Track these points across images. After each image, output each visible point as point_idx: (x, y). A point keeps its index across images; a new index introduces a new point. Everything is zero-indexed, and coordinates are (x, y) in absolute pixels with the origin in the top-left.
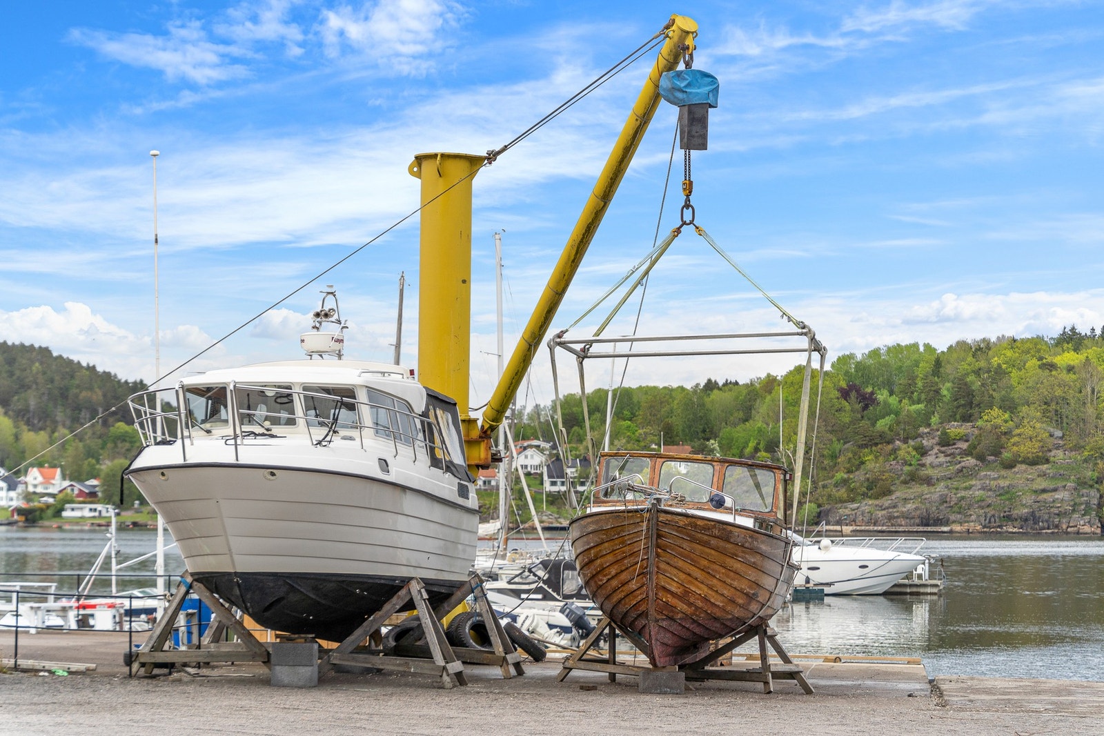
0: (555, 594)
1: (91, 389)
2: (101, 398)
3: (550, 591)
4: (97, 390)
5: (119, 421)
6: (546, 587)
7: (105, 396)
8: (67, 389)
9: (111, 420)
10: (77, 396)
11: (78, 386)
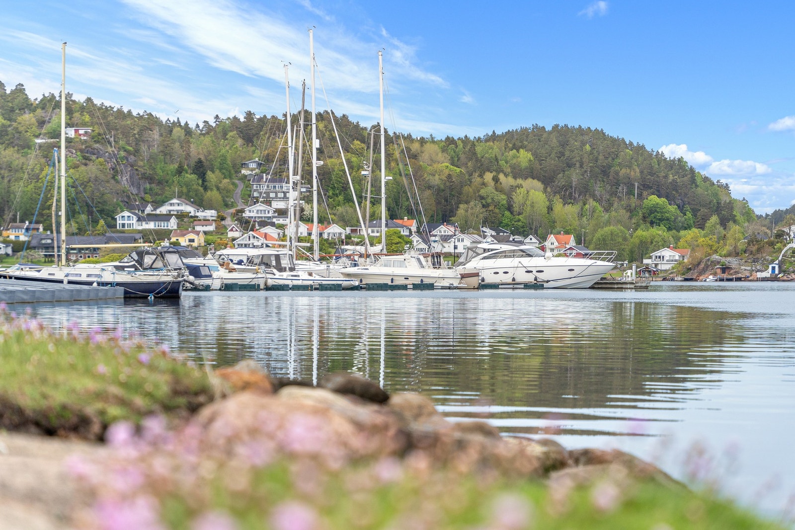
0: (140, 268)
1: (630, 167)
2: (638, 174)
3: (138, 266)
4: (636, 168)
5: (653, 194)
6: (136, 264)
7: (642, 172)
8: (610, 167)
9: (645, 193)
10: (617, 173)
11: (620, 165)
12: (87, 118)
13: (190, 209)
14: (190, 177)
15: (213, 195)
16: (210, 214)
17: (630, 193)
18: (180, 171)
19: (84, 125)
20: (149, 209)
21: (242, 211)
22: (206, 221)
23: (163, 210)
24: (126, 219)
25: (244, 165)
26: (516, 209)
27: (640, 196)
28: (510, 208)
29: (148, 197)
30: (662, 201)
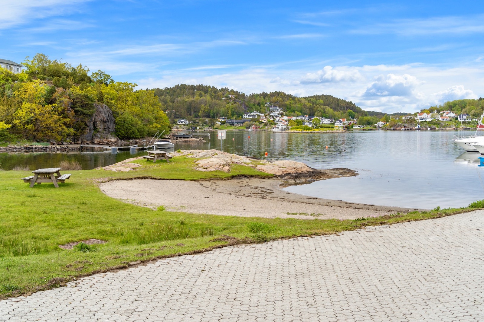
1: (343, 103)
5: (349, 109)
10: (340, 105)
12: (233, 93)
13: (258, 114)
14: (257, 106)
15: (262, 110)
16: (263, 115)
17: (344, 109)
18: (254, 105)
19: (233, 95)
20: (249, 114)
21: (269, 114)
22: (263, 116)
23: (252, 114)
24: (246, 116)
25: (266, 103)
26: (326, 112)
27: (346, 110)
28: (324, 113)
29: (248, 111)
30: (352, 111)
